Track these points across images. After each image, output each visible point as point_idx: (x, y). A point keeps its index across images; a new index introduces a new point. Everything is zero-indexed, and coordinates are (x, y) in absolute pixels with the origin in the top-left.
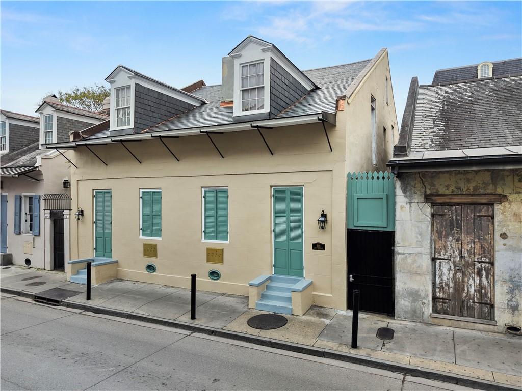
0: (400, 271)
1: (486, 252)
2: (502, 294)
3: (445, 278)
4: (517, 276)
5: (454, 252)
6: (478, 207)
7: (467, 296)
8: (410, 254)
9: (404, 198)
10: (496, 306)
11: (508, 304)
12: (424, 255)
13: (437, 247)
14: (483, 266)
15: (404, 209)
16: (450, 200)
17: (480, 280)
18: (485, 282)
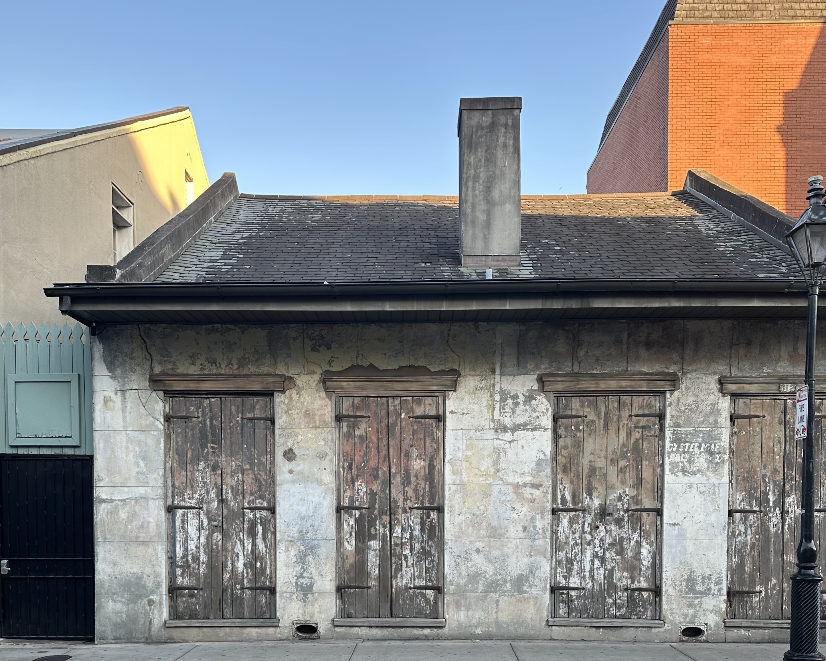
0: (105, 539)
1: (264, 490)
2: (287, 566)
3: (192, 546)
4: (310, 529)
5: (208, 492)
6: (249, 401)
7: (230, 578)
8: (123, 500)
9: (110, 380)
10: (278, 589)
11: (296, 583)
12: (151, 502)
13: (177, 484)
14: (258, 516)
15: (110, 404)
16: (198, 385)
17: (254, 544)
18: (261, 546)
